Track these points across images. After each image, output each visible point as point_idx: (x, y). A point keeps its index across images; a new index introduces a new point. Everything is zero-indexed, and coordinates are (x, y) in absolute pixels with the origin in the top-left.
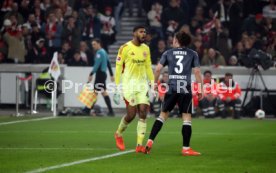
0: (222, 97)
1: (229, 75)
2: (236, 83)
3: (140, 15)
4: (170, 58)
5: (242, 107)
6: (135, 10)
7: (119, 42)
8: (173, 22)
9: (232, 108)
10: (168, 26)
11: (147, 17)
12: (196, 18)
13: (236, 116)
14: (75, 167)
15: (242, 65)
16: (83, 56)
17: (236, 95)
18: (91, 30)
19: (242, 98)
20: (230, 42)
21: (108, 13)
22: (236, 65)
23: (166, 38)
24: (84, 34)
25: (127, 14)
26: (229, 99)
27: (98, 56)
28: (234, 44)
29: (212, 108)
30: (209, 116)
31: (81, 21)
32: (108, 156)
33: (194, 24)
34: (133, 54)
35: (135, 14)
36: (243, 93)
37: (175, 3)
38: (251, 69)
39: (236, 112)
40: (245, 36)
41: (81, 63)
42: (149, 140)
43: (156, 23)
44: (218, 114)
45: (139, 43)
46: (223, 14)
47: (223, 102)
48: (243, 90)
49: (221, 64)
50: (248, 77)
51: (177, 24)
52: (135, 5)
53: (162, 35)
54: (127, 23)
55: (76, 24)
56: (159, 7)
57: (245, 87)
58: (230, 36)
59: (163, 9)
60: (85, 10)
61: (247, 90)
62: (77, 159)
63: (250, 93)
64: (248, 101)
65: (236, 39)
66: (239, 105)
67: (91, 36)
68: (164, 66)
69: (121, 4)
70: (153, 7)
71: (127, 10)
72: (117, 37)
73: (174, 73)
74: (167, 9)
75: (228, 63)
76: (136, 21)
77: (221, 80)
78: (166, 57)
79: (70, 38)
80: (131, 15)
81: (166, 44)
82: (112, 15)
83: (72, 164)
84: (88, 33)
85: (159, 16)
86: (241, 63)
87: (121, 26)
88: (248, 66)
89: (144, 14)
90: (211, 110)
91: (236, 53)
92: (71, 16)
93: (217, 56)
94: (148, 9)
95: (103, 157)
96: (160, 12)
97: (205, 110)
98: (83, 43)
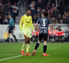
0: (57, 35)
1: (59, 27)
2: (62, 30)
3: (27, 6)
4: (40, 21)
5: (65, 38)
6: (25, 4)
7: (19, 15)
8: (39, 8)
9: (61, 39)
10: (37, 9)
11: (29, 6)
12: (47, 6)
13: (62, 41)
14: (4, 61)
15: (64, 23)
16: (6, 20)
17: (62, 34)
18: (9, 11)
19: (64, 35)
20: (60, 15)
21: (15, 5)
22: (62, 23)
23: (36, 14)
24: (7, 13)
25: (22, 5)
26: (60, 35)
27: (11, 21)
28: (61, 16)
29: (53, 39)
30: (53, 42)
31: (5, 8)
32: (16, 57)
33: (47, 9)
34: (26, 19)
35: (25, 5)
36: (65, 33)
37: (40, 1)
38: (68, 25)
39: (62, 40)
40: (65, 13)
41: (6, 23)
42: (35, 50)
43: (33, 9)
44: (56, 41)
45: (28, 15)
46: (57, 4)
47: (58, 37)
48: (65, 32)
49: (57, 23)
50: (67, 27)
51: (41, 9)
52: (25, 2)
53: (35, 13)
54: (22, 8)
55: (4, 9)
56: (34, 3)
57: (65, 31)
58: (60, 13)
59: (35, 3)
60: (7, 4)
61: (66, 32)
62: (4, 58)
63: (67, 33)
64: (67, 36)
65: (62, 14)
66: (64, 38)
67: (9, 13)
68: (38, 24)
69: (20, 2)
70: (32, 3)
71: (22, 4)
72: (19, 14)
73: (42, 26)
74: (37, 3)
75: (59, 23)
76: (26, 8)
77: (57, 29)
78: (39, 21)
79: (2, 14)
80: (24, 6)
81: (37, 16)
82: (17, 6)
83: (3, 60)
84: (8, 12)
85: (34, 6)
86: (64, 22)
87: (20, 10)
88: (67, 24)
89: (28, 5)
90: (53, 40)
91: (62, 19)
92: (2, 6)
93: (55, 20)
94: (30, 3)
95: (14, 57)
96: (34, 4)
97: (51, 40)
98: (6, 16)
